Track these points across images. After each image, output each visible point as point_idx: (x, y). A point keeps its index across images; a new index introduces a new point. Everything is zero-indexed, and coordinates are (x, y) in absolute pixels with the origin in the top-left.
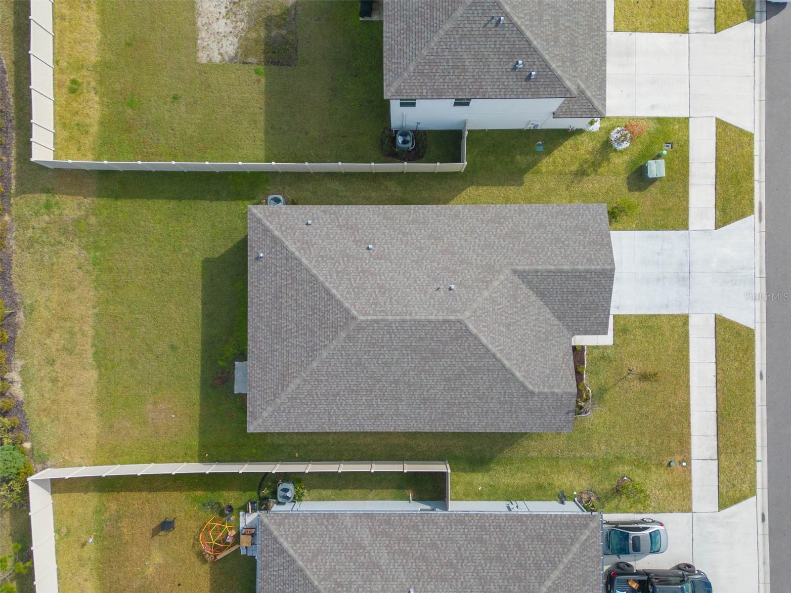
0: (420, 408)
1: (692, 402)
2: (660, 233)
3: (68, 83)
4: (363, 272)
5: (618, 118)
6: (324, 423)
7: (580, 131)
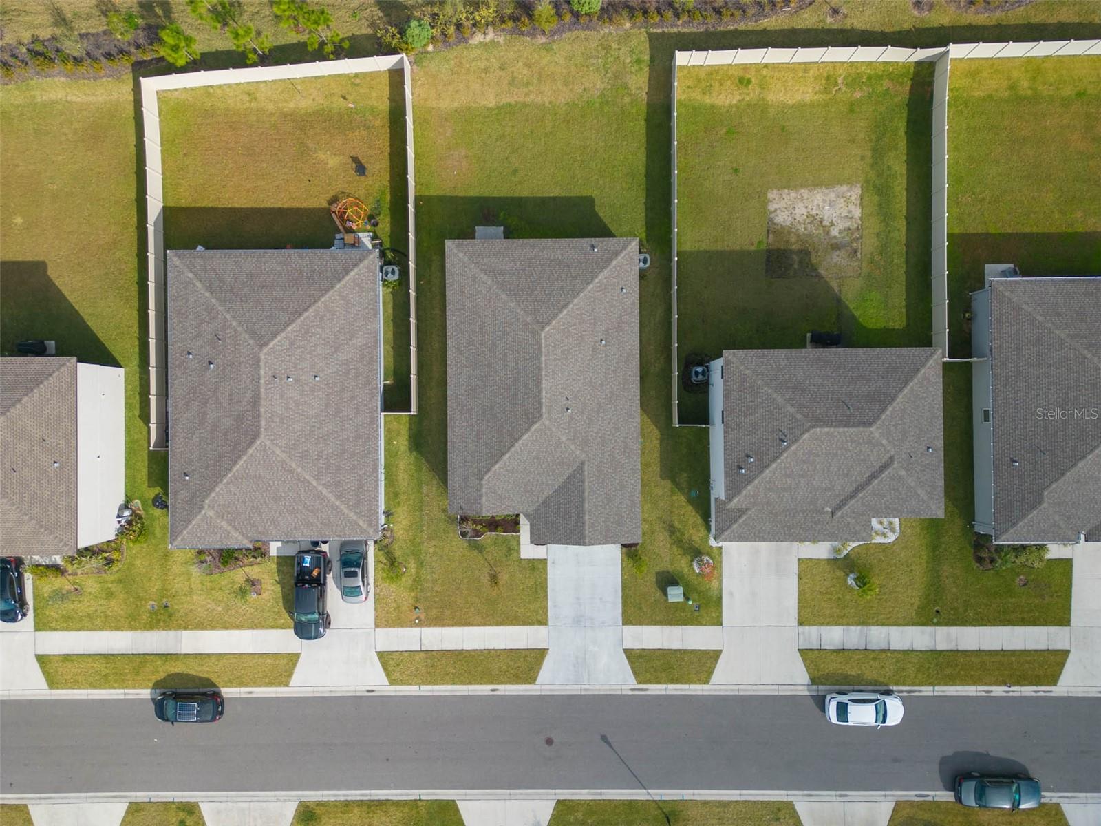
0: (467, 386)
1: (471, 628)
2: (620, 600)
3: (748, 76)
4: (582, 336)
5: (721, 562)
6: (453, 304)
7: (708, 529)
